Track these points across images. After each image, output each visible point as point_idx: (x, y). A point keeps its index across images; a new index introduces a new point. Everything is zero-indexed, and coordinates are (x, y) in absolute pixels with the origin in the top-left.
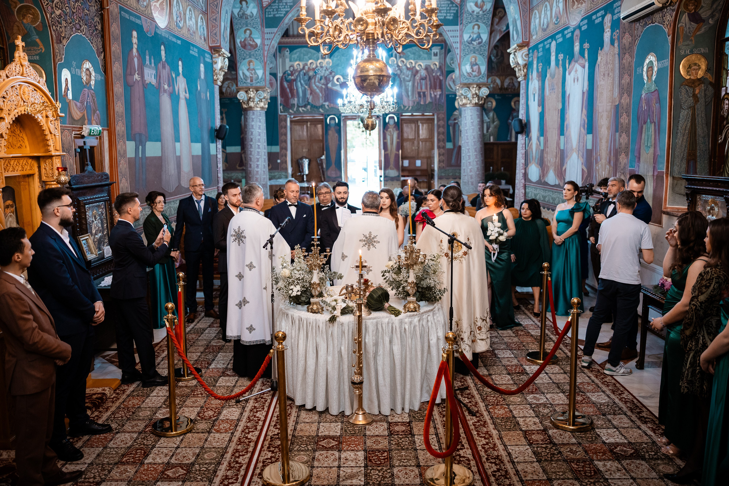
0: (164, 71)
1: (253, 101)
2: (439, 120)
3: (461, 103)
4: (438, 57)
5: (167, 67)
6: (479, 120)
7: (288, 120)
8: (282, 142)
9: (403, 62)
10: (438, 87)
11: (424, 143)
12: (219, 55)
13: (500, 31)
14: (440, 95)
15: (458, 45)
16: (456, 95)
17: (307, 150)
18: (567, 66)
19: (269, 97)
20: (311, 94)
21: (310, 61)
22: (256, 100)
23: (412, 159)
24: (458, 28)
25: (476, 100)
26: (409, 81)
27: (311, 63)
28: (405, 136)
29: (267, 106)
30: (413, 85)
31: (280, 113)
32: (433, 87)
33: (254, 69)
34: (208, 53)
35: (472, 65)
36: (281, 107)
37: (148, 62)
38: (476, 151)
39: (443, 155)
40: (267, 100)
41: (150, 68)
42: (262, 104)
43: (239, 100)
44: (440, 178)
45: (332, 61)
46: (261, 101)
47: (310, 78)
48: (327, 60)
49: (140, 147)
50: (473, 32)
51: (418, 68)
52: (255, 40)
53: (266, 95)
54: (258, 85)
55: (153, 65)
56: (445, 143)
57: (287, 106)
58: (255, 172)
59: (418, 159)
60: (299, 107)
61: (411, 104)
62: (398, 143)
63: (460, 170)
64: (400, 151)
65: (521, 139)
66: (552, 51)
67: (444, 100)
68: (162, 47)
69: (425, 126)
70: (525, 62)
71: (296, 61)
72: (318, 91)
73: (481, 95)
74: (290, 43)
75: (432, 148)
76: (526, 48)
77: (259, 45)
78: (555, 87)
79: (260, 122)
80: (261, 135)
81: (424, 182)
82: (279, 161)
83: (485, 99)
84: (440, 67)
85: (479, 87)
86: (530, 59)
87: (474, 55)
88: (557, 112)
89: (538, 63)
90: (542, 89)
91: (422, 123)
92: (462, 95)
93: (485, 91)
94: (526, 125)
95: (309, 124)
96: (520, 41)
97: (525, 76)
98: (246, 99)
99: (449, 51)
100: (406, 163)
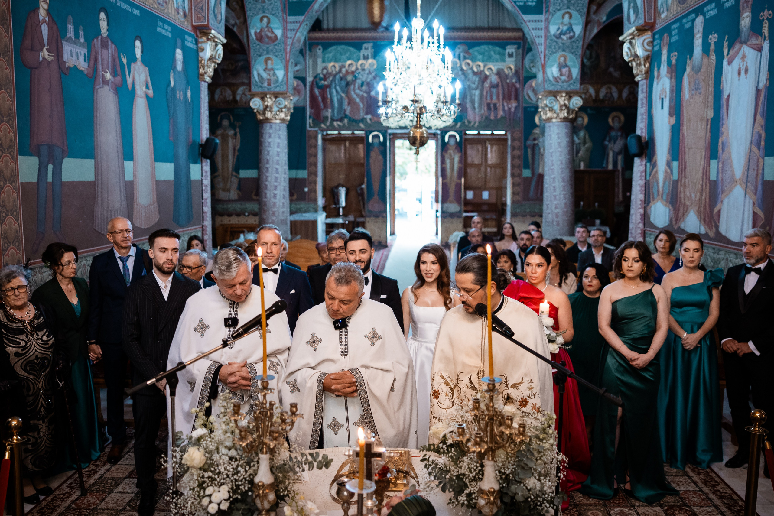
0: (105, 52)
1: (271, 111)
2: (513, 140)
3: (544, 117)
4: (513, 59)
5: (112, 48)
6: (568, 139)
7: (320, 136)
8: (311, 164)
9: (468, 64)
10: (513, 97)
11: (493, 170)
12: (208, 39)
13: (599, 22)
14: (516, 108)
15: (542, 40)
16: (537, 107)
17: (344, 176)
18: (726, 51)
19: (292, 106)
20: (349, 104)
21: (349, 62)
22: (275, 109)
23: (478, 190)
24: (542, 17)
25: (564, 114)
26: (476, 89)
27: (349, 65)
28: (469, 160)
29: (289, 118)
30: (481, 95)
31: (308, 128)
32: (507, 97)
33: (272, 69)
34: (190, 35)
35: (561, 67)
36: (311, 121)
37: (71, 34)
38: (563, 181)
39: (519, 185)
40: (289, 109)
41: (75, 43)
42: (282, 115)
43: (253, 109)
44: (514, 215)
45: (377, 62)
46: (281, 110)
47: (348, 84)
48: (370, 61)
49: (50, 167)
50: (562, 23)
51: (487, 73)
52: (275, 31)
53: (289, 103)
54: (278, 89)
55: (82, 40)
56: (521, 170)
57: (318, 119)
58: (271, 204)
59: (485, 189)
60: (333, 120)
61: (478, 118)
62: (460, 169)
63: (541, 205)
64: (463, 180)
65: (639, 165)
66: (696, 31)
67: (520, 114)
68: (102, 15)
69: (495, 148)
70: (646, 53)
71: (330, 61)
72: (358, 100)
73: (571, 106)
74: (323, 39)
75: (504, 176)
76: (649, 33)
77: (279, 37)
78: (702, 85)
79: (279, 138)
80: (281, 155)
81: (492, 219)
82: (306, 190)
83: (577, 112)
84: (517, 73)
85: (570, 95)
86: (656, 48)
87: (564, 53)
88: (704, 123)
89: (669, 52)
90: (677, 90)
91: (492, 145)
92: (546, 106)
93: (577, 102)
94: (647, 143)
95: (347, 143)
96: (641, 22)
97: (647, 73)
98: (261, 108)
99: (530, 50)
100: (470, 195)
